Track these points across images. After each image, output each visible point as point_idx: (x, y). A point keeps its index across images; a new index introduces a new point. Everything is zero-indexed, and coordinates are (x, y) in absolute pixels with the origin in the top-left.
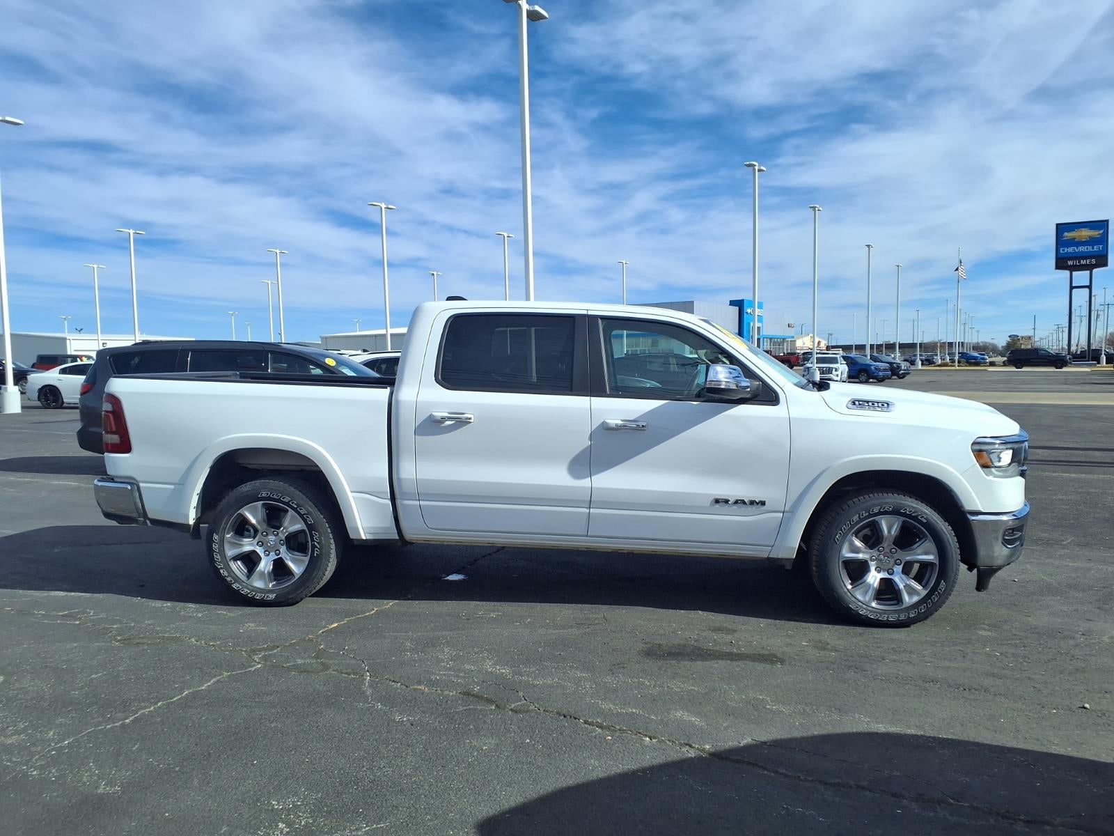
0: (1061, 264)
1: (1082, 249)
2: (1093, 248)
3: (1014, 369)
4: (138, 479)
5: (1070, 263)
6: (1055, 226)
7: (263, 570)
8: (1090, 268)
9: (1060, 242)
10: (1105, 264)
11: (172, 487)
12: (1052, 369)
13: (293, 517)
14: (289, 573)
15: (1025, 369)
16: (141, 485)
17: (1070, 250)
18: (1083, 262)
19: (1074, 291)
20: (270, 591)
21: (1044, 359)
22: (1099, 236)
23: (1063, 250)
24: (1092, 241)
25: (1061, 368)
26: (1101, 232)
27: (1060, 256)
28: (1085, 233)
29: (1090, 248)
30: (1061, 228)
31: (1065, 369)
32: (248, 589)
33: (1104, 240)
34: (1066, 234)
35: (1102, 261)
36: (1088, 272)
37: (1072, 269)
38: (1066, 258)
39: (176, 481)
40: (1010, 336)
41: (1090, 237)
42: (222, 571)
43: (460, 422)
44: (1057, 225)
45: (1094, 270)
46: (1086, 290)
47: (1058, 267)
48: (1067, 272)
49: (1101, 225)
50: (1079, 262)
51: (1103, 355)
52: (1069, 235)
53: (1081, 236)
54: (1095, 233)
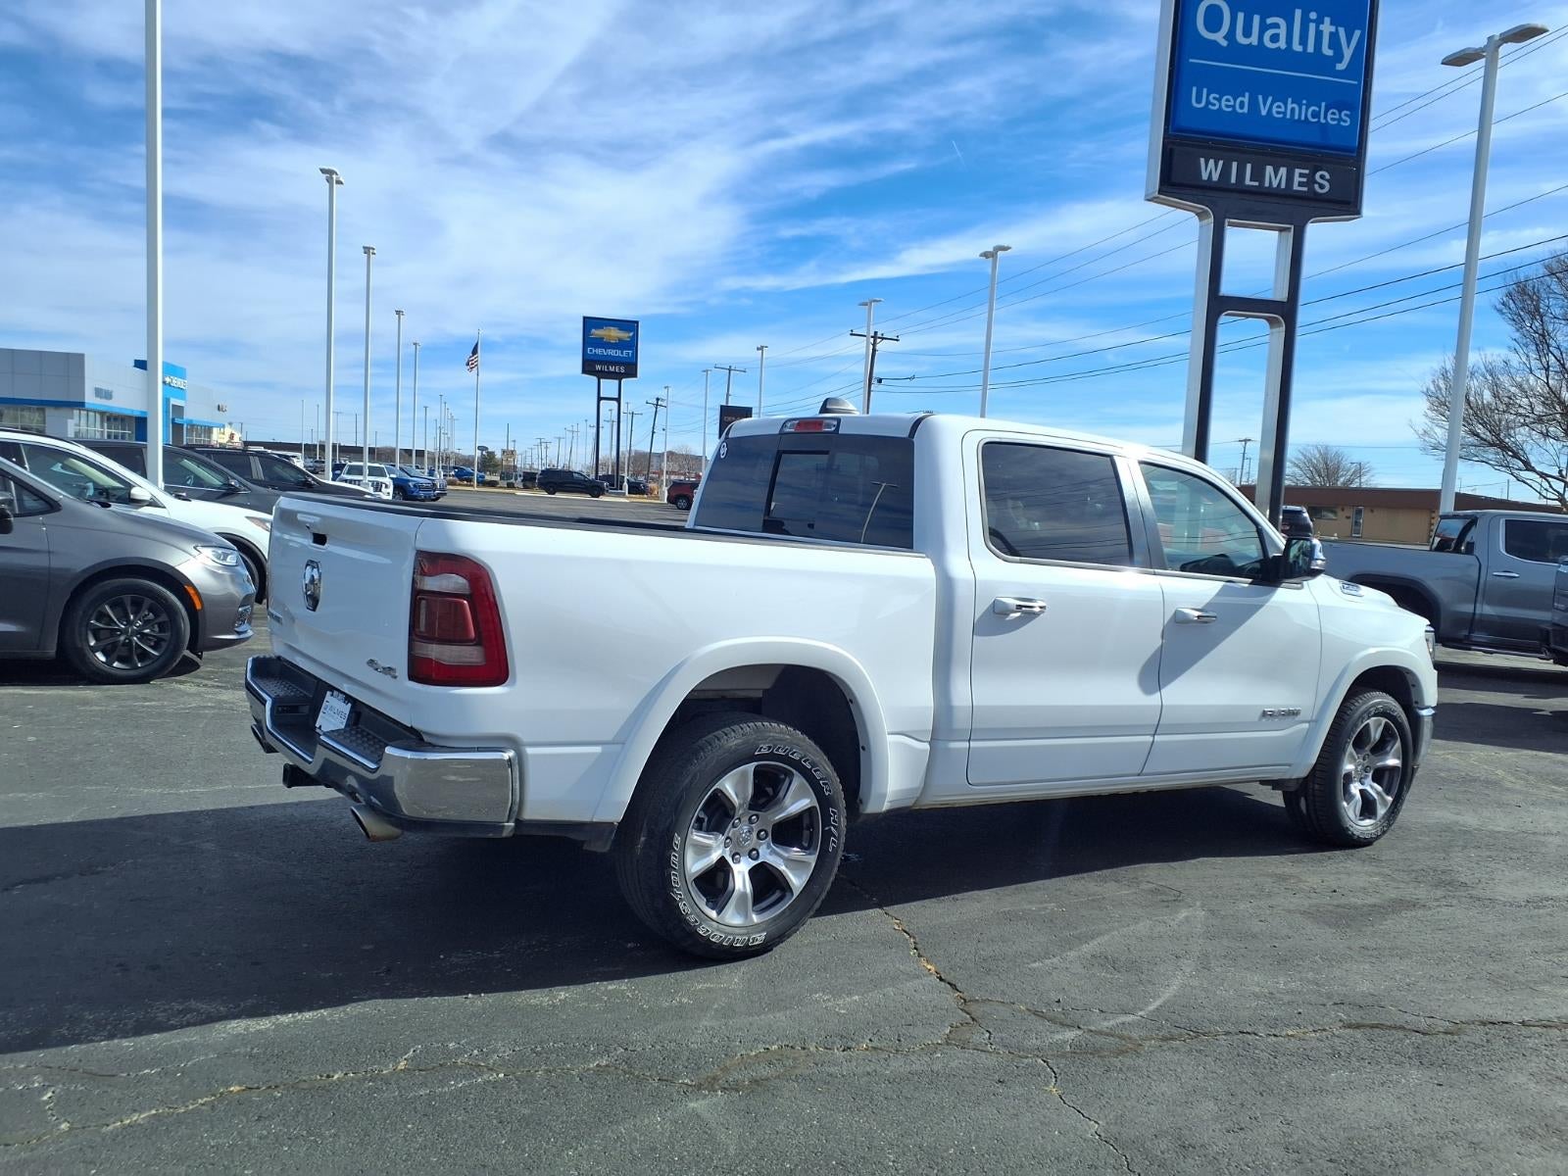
0: (589, 367)
1: (612, 352)
2: (622, 353)
3: (545, 494)
4: (524, 737)
5: (598, 367)
6: (582, 320)
7: (742, 890)
8: (619, 376)
9: (587, 341)
10: (634, 375)
11: (598, 749)
12: (588, 497)
13: (800, 787)
14: (784, 886)
15: (558, 495)
16: (530, 751)
17: (599, 351)
18: (612, 369)
20: (757, 927)
21: (580, 484)
22: (629, 340)
23: (590, 351)
24: (621, 345)
25: (598, 497)
26: (631, 334)
27: (587, 357)
28: (614, 334)
29: (619, 353)
30: (589, 323)
31: (602, 498)
32: (721, 932)
33: (632, 345)
34: (593, 330)
35: (631, 370)
36: (617, 382)
37: (600, 375)
38: (592, 361)
39: (609, 738)
40: (482, 448)
41: (619, 339)
42: (681, 905)
43: (1027, 614)
44: (585, 318)
45: (623, 380)
46: (615, 403)
47: (585, 371)
48: (594, 379)
49: (631, 326)
50: (608, 368)
51: (625, 483)
52: (596, 333)
53: (610, 336)
54: (625, 335)
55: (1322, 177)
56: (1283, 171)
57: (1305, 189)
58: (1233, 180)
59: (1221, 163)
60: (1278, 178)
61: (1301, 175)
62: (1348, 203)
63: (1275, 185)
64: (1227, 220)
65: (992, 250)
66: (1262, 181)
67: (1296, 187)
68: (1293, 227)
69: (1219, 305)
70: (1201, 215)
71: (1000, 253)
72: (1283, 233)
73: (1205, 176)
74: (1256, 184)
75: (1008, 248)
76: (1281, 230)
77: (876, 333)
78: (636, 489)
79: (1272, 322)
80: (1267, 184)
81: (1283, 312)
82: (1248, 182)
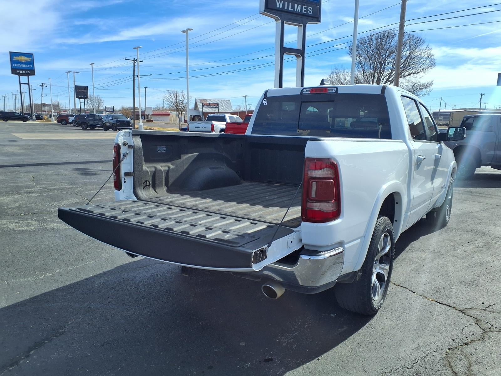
0: (14, 71)
1: (23, 66)
2: (28, 66)
5: (18, 72)
8: (27, 75)
9: (12, 62)
10: (34, 74)
12: (22, 122)
15: (9, 122)
17: (17, 65)
18: (24, 72)
19: (21, 85)
21: (17, 117)
22: (30, 61)
23: (14, 65)
24: (27, 63)
26: (31, 59)
27: (13, 68)
28: (23, 58)
29: (26, 66)
30: (12, 54)
31: (28, 122)
33: (32, 63)
34: (14, 57)
35: (32, 73)
36: (27, 77)
37: (20, 75)
38: (15, 69)
41: (26, 61)
44: (10, 52)
45: (29, 76)
46: (27, 85)
47: (13, 73)
48: (17, 76)
49: (30, 55)
50: (22, 72)
51: (34, 116)
52: (16, 58)
53: (22, 59)
54: (28, 59)
55: (310, 9)
56: (300, 6)
57: (306, 12)
58: (286, 8)
59: (282, 2)
60: (298, 8)
61: (305, 8)
62: (317, 18)
63: (298, 11)
64: (284, 22)
65: (185, 30)
66: (294, 10)
67: (303, 12)
68: (302, 25)
69: (284, 50)
70: (276, 20)
71: (188, 31)
72: (299, 27)
73: (278, 6)
74: (292, 10)
75: (192, 29)
76: (299, 26)
77: (134, 59)
78: (38, 118)
79: (297, 56)
80: (295, 10)
81: (300, 53)
82: (290, 9)
